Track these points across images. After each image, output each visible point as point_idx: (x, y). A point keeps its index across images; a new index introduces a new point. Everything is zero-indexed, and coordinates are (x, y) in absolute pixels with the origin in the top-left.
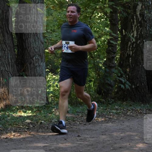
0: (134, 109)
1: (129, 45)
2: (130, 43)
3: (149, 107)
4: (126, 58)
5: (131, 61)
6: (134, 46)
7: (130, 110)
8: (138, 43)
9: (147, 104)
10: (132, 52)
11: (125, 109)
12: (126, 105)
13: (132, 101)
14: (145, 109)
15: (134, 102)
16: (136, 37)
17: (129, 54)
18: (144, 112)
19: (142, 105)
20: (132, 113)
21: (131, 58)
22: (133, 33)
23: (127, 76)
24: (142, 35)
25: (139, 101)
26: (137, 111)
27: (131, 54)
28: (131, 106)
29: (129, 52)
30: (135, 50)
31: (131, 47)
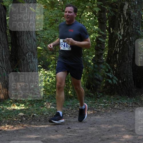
0: (121, 102)
1: (116, 42)
2: (117, 40)
3: (135, 101)
4: (114, 54)
5: (118, 57)
6: (121, 43)
7: (117, 104)
8: (125, 40)
9: (133, 98)
10: (119, 49)
11: (112, 103)
12: (114, 99)
13: (119, 95)
14: (131, 103)
15: (121, 95)
16: (123, 34)
17: (116, 50)
18: (130, 105)
19: (129, 98)
20: (119, 106)
21: (118, 55)
22: (120, 31)
23: (115, 72)
24: (129, 33)
25: (125, 95)
26: (123, 105)
27: (118, 50)
28: (118, 99)
29: (116, 49)
30: (122, 47)
31: (118, 44)
